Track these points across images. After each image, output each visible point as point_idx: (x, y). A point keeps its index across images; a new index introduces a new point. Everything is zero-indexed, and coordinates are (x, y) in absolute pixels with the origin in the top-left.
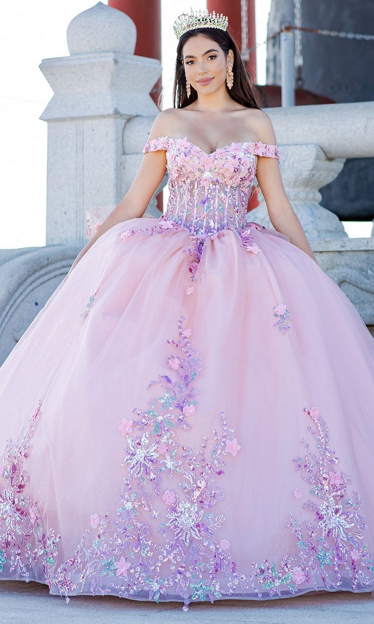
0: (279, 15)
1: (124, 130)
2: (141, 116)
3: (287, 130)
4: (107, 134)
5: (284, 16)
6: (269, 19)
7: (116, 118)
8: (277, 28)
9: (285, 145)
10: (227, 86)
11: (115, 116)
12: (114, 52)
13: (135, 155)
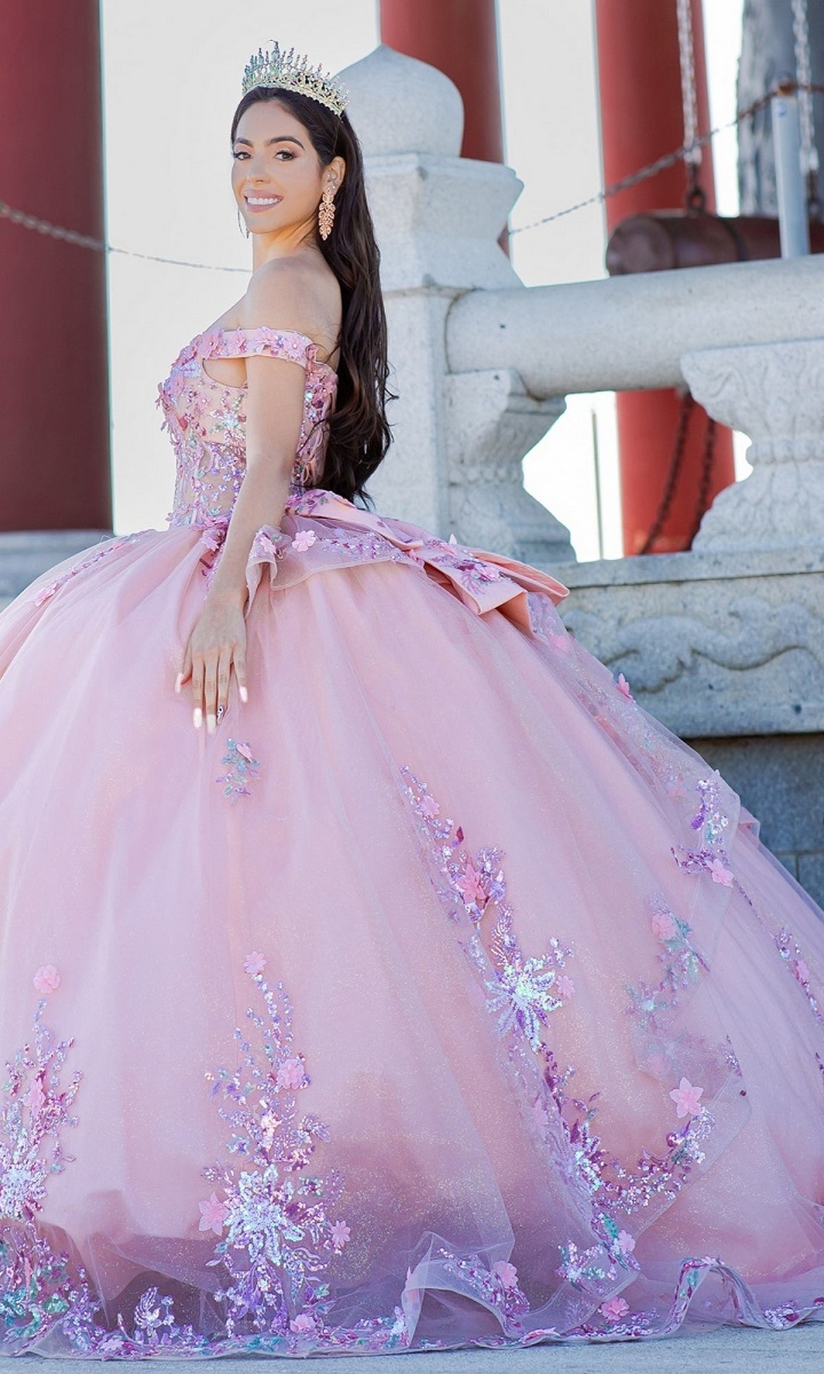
0: (762, 62)
1: (446, 321)
2: (481, 289)
3: (800, 307)
4: (410, 330)
5: (772, 64)
6: (739, 72)
7: (428, 295)
8: (758, 91)
9: (797, 340)
10: (319, 233)
11: (426, 291)
12: (418, 153)
13: (474, 374)
